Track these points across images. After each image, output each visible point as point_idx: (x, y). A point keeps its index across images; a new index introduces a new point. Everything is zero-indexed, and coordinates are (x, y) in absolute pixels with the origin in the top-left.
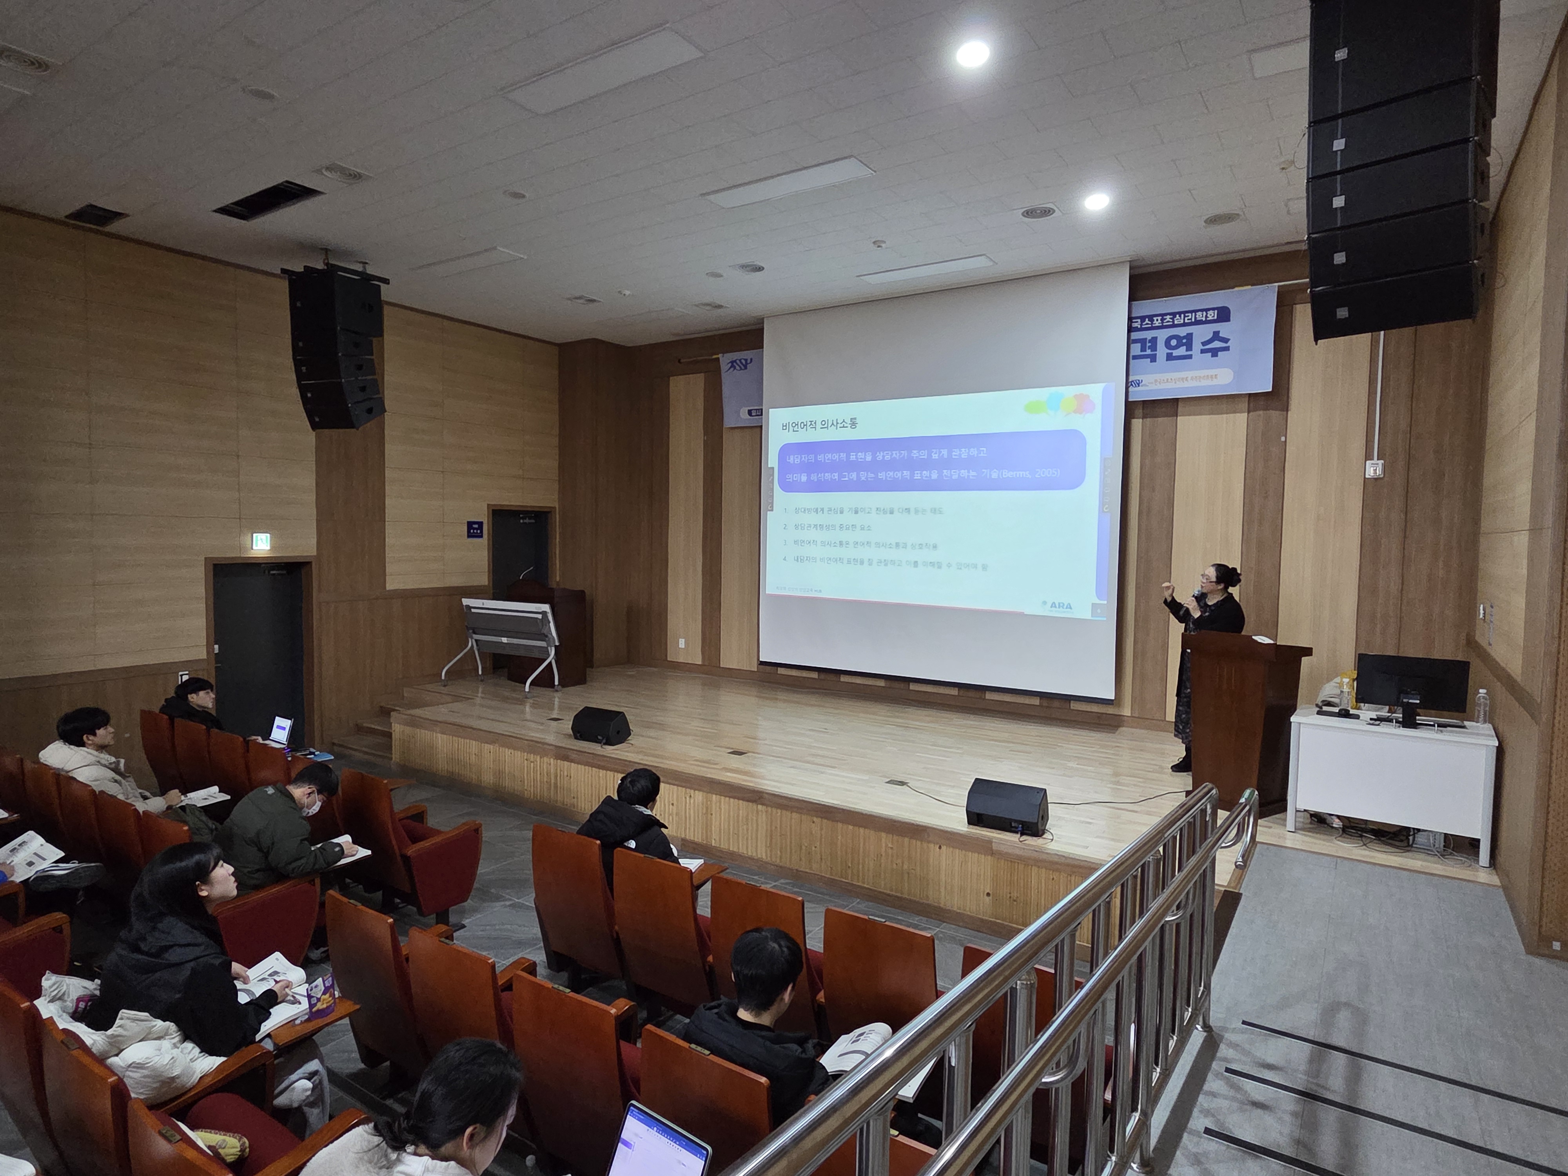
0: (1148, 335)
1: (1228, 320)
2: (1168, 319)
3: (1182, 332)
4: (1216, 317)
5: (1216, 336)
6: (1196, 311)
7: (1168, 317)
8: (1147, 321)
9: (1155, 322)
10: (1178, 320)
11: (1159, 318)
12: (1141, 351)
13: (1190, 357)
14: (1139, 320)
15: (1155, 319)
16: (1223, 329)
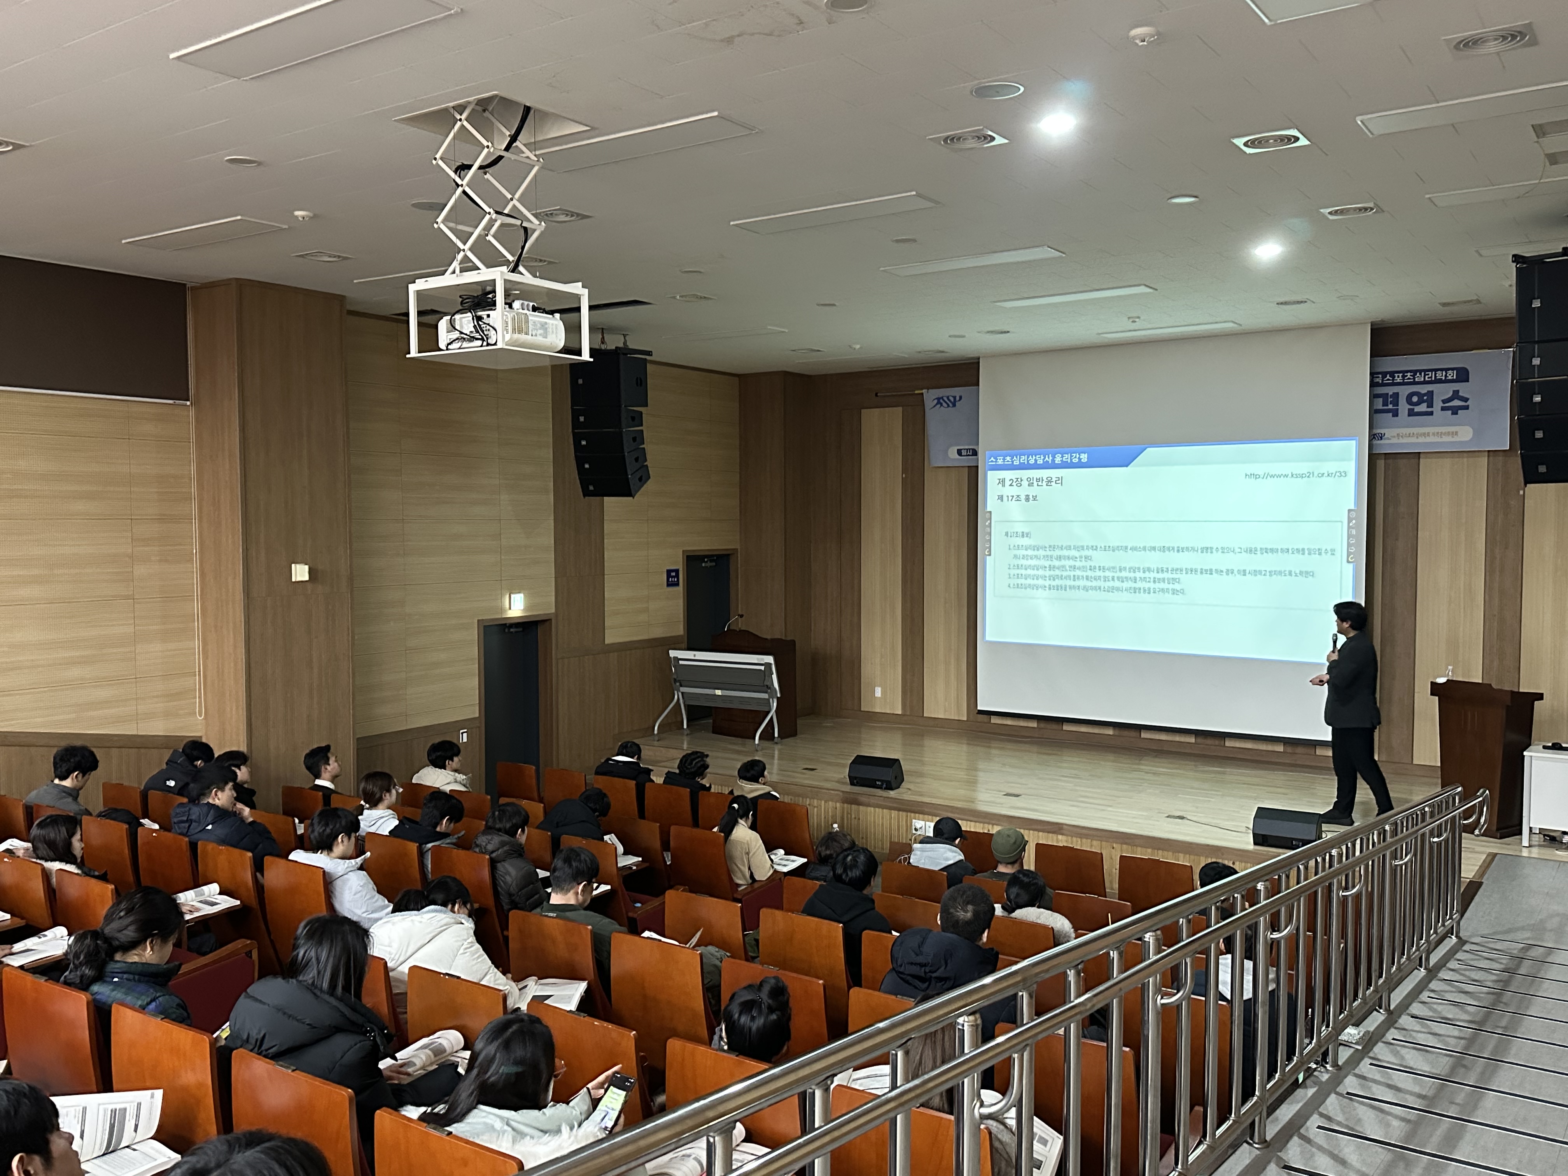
0: (1390, 390)
1: (1468, 381)
2: (1409, 377)
3: (1423, 389)
4: (1455, 377)
5: (1456, 395)
6: (1436, 370)
7: (1409, 374)
8: (1388, 377)
9: (1396, 378)
10: (1419, 378)
11: (1400, 375)
12: (1383, 406)
13: (1431, 413)
14: (1380, 376)
15: (1396, 375)
16: (1463, 389)
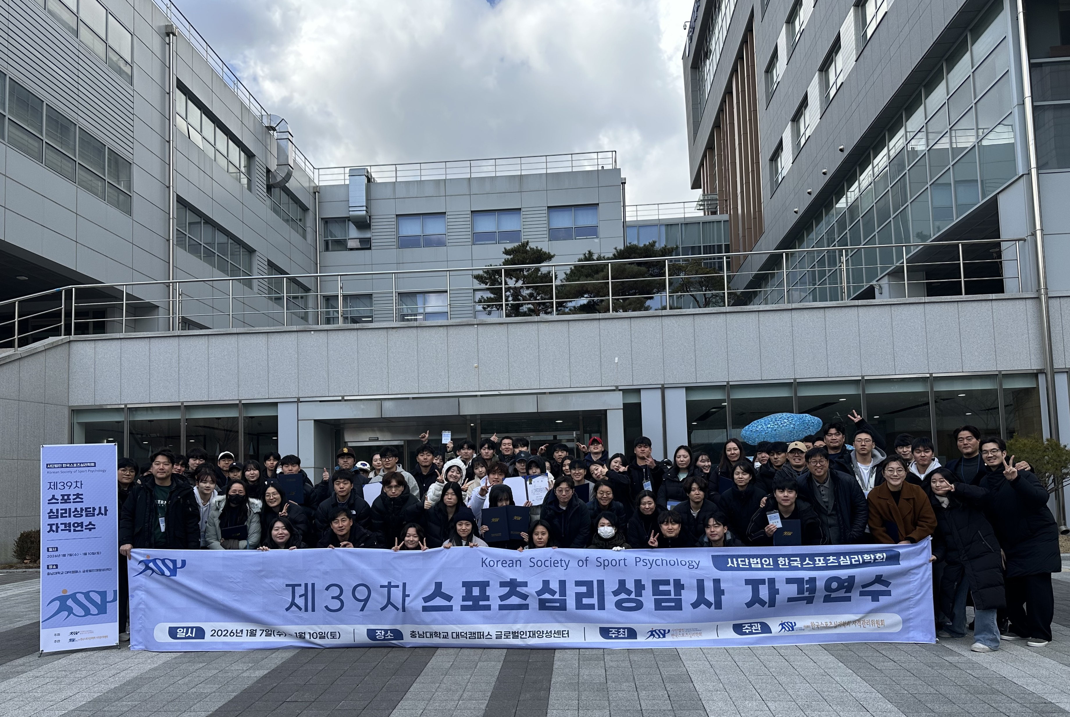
2: (831, 560)
5: (879, 578)
9: (817, 562)
11: (822, 558)
13: (850, 599)
14: (798, 559)
